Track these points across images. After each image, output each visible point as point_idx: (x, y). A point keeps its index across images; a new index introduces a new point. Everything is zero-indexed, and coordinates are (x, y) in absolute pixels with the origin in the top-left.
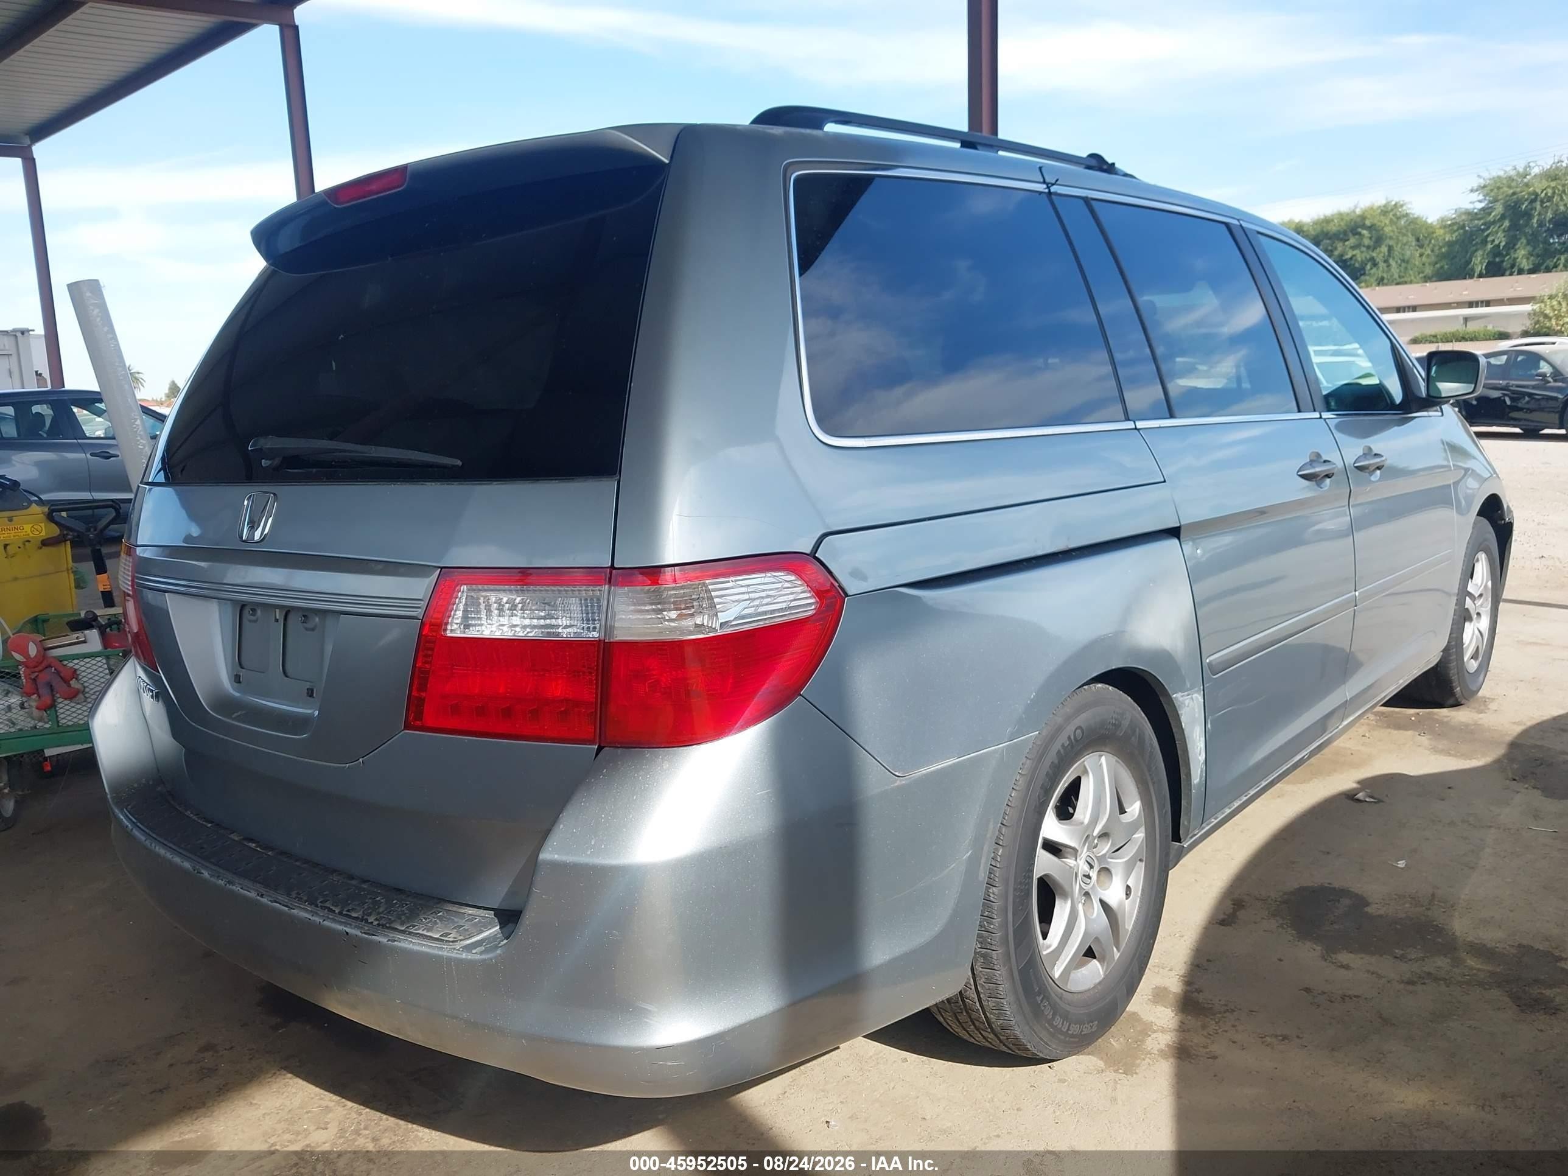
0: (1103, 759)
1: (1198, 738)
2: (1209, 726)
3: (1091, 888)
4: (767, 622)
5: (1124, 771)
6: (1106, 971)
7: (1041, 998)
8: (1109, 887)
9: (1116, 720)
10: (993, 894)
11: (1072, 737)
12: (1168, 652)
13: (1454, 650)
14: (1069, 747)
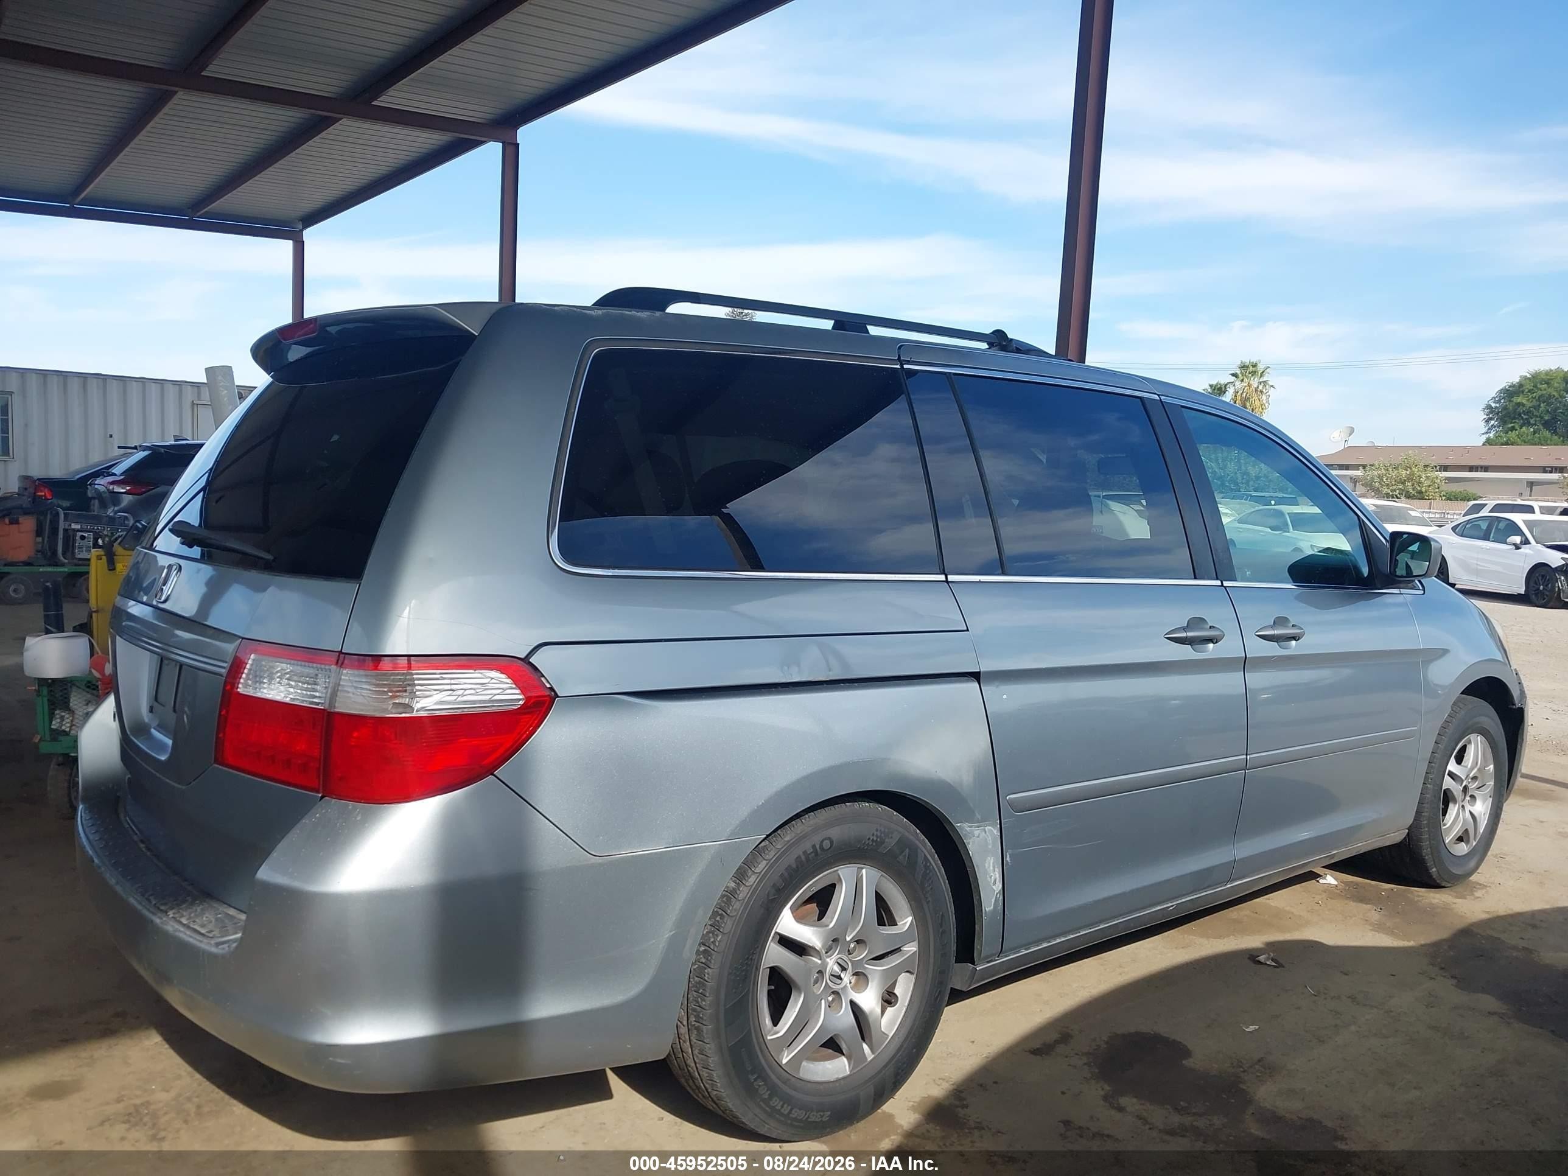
0: (864, 871)
1: (991, 868)
2: (1008, 859)
3: (842, 989)
4: (465, 710)
5: (892, 886)
6: (853, 1069)
7: (755, 1076)
8: (864, 991)
9: (877, 837)
10: (708, 974)
11: (818, 847)
12: (947, 782)
13: (1426, 829)
14: (813, 854)
